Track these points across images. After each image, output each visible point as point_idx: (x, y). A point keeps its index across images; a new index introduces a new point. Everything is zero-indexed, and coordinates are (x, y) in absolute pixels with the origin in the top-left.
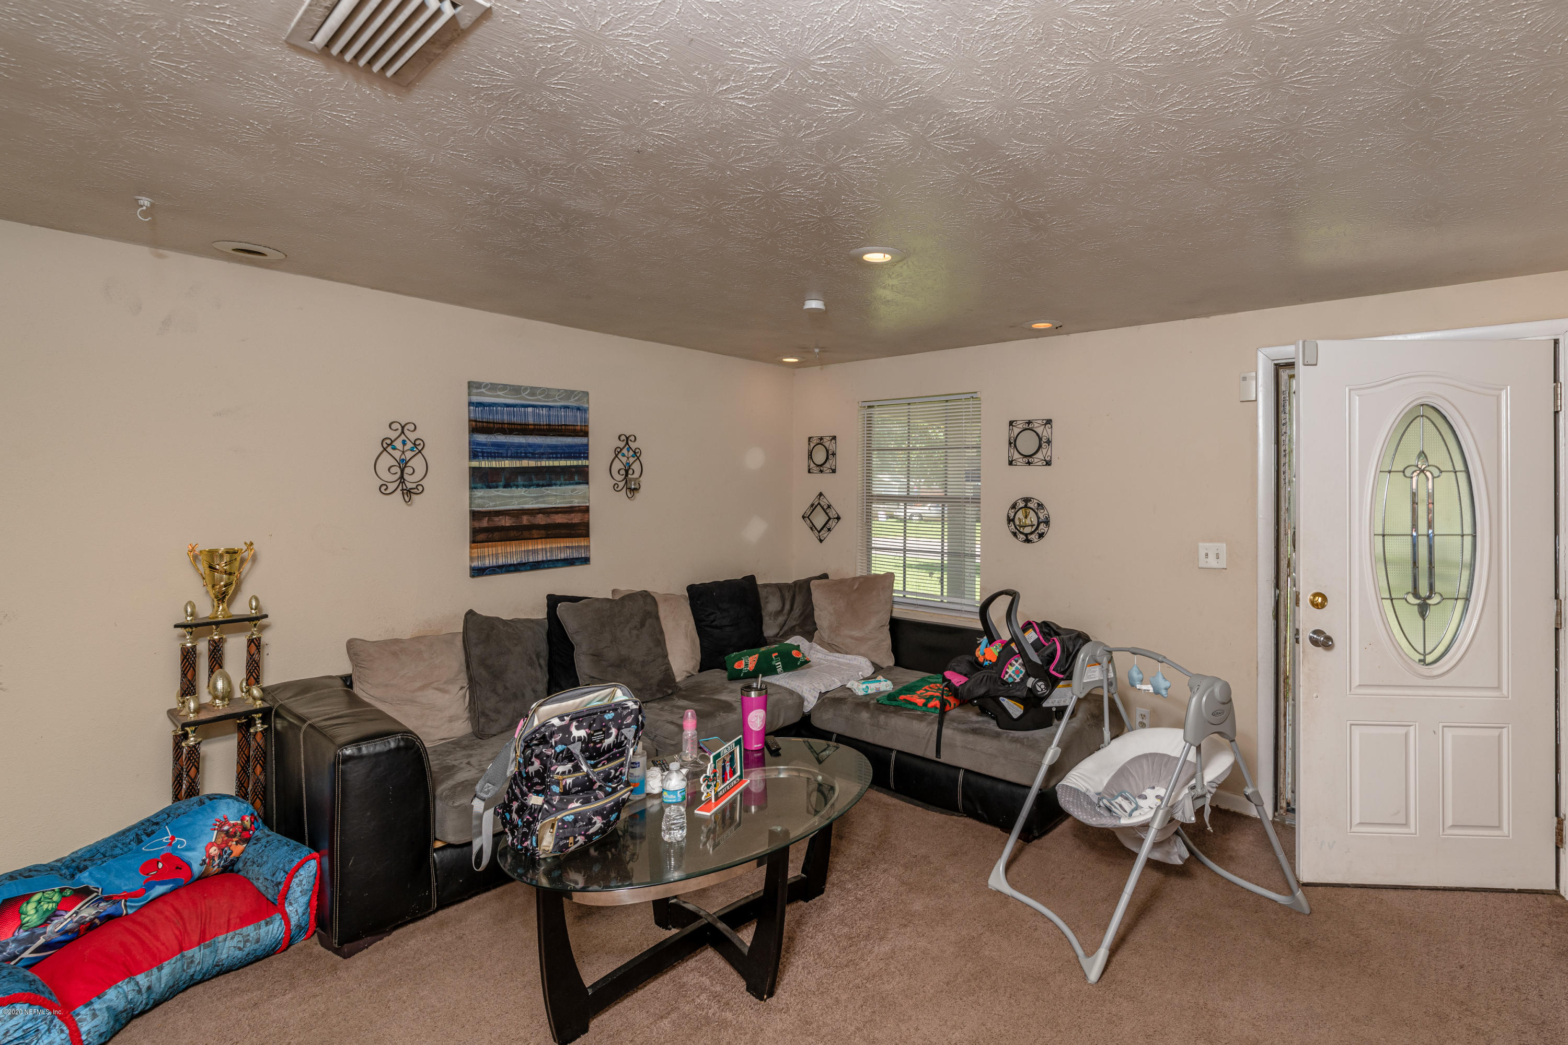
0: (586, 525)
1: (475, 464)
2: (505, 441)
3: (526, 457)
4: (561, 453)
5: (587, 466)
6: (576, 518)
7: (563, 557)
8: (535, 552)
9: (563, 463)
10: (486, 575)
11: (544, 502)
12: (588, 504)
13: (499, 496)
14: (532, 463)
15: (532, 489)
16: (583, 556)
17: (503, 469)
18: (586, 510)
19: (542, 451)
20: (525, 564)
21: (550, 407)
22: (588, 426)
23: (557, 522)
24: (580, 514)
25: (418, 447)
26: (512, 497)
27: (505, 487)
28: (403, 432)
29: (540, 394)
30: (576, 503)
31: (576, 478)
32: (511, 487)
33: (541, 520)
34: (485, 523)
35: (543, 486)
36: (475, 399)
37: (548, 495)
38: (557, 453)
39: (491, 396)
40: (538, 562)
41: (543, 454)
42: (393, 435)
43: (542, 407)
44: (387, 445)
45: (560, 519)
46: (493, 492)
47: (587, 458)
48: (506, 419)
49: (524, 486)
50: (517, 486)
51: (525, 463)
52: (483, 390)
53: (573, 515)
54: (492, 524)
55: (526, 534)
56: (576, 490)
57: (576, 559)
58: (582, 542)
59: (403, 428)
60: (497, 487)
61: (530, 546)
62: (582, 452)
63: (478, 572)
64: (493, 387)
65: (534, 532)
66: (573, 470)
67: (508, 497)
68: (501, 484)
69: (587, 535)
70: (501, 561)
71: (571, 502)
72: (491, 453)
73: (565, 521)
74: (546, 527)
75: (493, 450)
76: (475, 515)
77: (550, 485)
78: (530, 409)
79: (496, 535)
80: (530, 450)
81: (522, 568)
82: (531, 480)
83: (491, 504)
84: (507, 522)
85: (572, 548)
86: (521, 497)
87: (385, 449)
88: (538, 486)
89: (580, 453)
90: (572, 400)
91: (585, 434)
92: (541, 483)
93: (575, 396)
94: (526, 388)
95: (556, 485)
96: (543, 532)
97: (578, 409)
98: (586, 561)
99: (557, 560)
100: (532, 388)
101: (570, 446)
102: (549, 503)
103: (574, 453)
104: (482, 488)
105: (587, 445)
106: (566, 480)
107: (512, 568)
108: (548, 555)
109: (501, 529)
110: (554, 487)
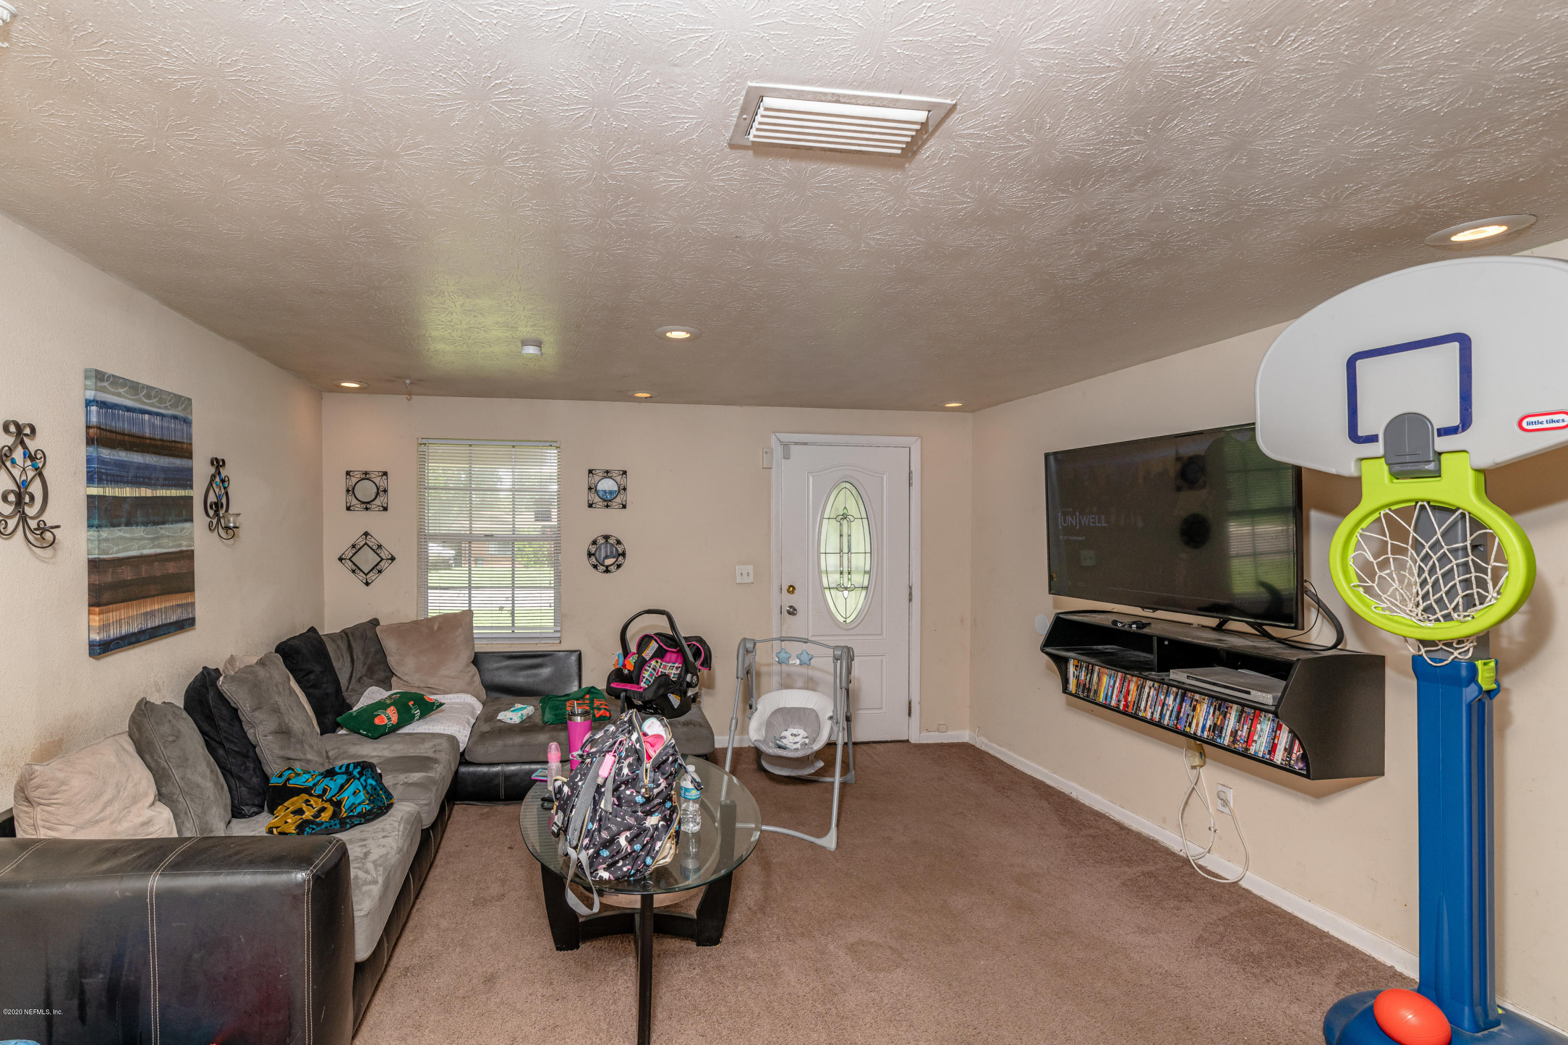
0: (192, 576)
1: (95, 491)
2: (126, 459)
3: (146, 483)
4: (172, 480)
5: (191, 498)
6: (184, 567)
7: (174, 620)
8: (152, 614)
9: (174, 493)
10: (112, 651)
11: (159, 546)
12: (193, 549)
13: (121, 538)
14: (151, 493)
15: (147, 528)
16: (190, 617)
17: (124, 499)
18: (192, 555)
19: (160, 475)
20: (143, 632)
21: (162, 416)
22: (191, 444)
23: (166, 573)
24: (187, 561)
26: (132, 539)
27: (125, 524)
28: (20, 438)
29: (154, 397)
30: (183, 547)
31: (184, 513)
32: (131, 524)
33: (154, 571)
34: (109, 578)
35: (157, 524)
36: (100, 396)
37: (163, 536)
38: (169, 480)
39: (113, 394)
40: (154, 629)
41: (160, 480)
43: (156, 414)
44: (6, 458)
45: (168, 569)
46: (117, 532)
47: (191, 487)
48: (127, 427)
49: (145, 524)
50: (136, 524)
51: (145, 492)
53: (181, 562)
54: (116, 578)
55: (143, 590)
56: (183, 529)
57: (185, 621)
58: (188, 598)
59: (20, 431)
60: (119, 525)
61: (149, 606)
62: (188, 479)
63: (96, 649)
64: (115, 381)
65: (150, 587)
66: (182, 502)
67: (129, 539)
68: (123, 520)
69: (191, 589)
70: (123, 631)
71: (180, 545)
72: (113, 475)
73: (172, 572)
74: (158, 581)
75: (115, 471)
76: (93, 566)
77: (164, 523)
78: (147, 417)
79: (120, 593)
80: (150, 474)
81: (141, 639)
82: (149, 515)
83: (115, 549)
84: (128, 574)
85: (182, 606)
86: (138, 539)
88: (154, 523)
89: (187, 481)
90: (180, 408)
91: (190, 455)
92: (156, 519)
93: (182, 403)
94: (144, 387)
95: (168, 523)
96: (158, 587)
97: (184, 420)
98: (192, 623)
99: (170, 625)
100: (149, 387)
101: (178, 470)
102: (162, 547)
103: (183, 480)
104: (106, 526)
105: (192, 470)
106: (175, 516)
107: (134, 639)
108: (163, 617)
109: (124, 584)
110: (167, 526)
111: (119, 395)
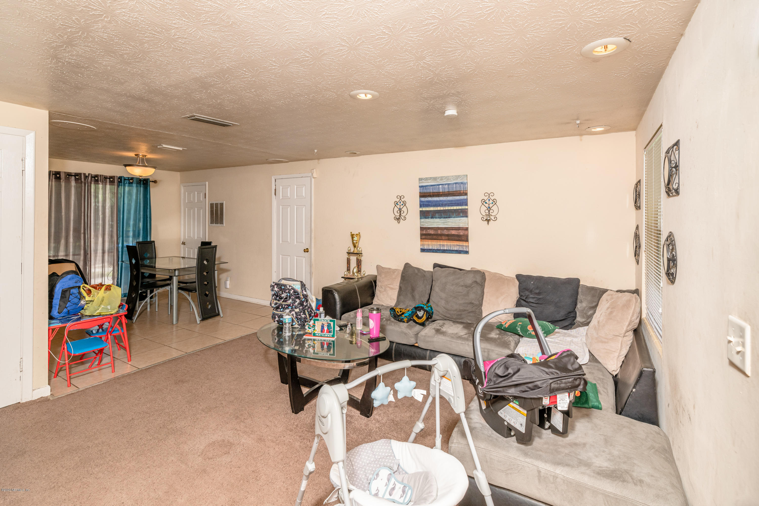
0: (467, 236)
1: (421, 209)
2: (431, 200)
3: (439, 206)
4: (454, 204)
5: (467, 209)
6: (461, 233)
7: (455, 249)
8: (443, 245)
9: (455, 208)
10: (425, 252)
11: (447, 225)
12: (467, 227)
13: (429, 222)
14: (442, 208)
15: (442, 219)
16: (465, 250)
17: (431, 211)
18: (467, 229)
19: (446, 203)
20: (439, 250)
21: (449, 184)
22: (467, 190)
23: (453, 233)
24: (463, 231)
25: (405, 204)
26: (434, 222)
27: (431, 218)
28: (400, 199)
29: (445, 179)
30: (461, 226)
31: (461, 214)
32: (434, 218)
33: (445, 232)
34: (424, 232)
35: (446, 218)
36: (421, 184)
37: (449, 222)
38: (452, 204)
40: (445, 250)
41: (446, 204)
42: (398, 200)
43: (446, 184)
44: (396, 203)
45: (454, 232)
46: (427, 220)
47: (467, 205)
48: (431, 191)
49: (439, 218)
50: (436, 218)
51: (439, 208)
52: (423, 181)
53: (460, 231)
54: (427, 233)
55: (440, 237)
56: (461, 220)
57: (461, 251)
58: (465, 244)
59: (400, 197)
60: (428, 218)
61: (442, 243)
62: (465, 203)
63: (423, 250)
64: (426, 179)
65: (443, 237)
66: (460, 211)
67: (433, 222)
68: (430, 217)
69: (467, 240)
70: (430, 248)
71: (459, 225)
72: (426, 205)
73: (456, 233)
74: (448, 235)
75: (427, 203)
76: (422, 229)
77: (449, 218)
78: (442, 186)
79: (429, 237)
80: (441, 203)
81: (438, 252)
82: (441, 215)
83: (426, 225)
84: (432, 232)
85: (460, 245)
86: (438, 222)
87: (395, 205)
88: (444, 218)
89: (463, 203)
90: (459, 179)
91: (466, 194)
92: (445, 216)
93: (460, 177)
94: (439, 178)
95: (452, 217)
96: (447, 238)
97: (462, 183)
98: (467, 252)
99: (453, 250)
100: (441, 177)
101: (458, 200)
102: (449, 225)
103: (460, 203)
104: (424, 218)
105: (467, 199)
106: (456, 215)
107: (435, 251)
108: (449, 247)
109: (430, 235)
110: (451, 219)
111: (428, 182)
